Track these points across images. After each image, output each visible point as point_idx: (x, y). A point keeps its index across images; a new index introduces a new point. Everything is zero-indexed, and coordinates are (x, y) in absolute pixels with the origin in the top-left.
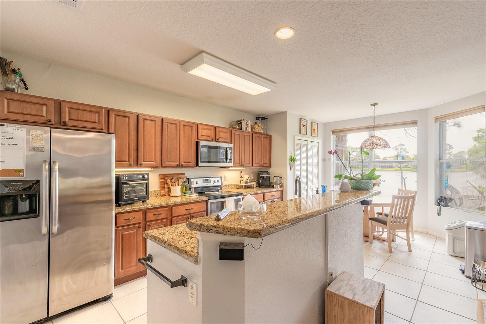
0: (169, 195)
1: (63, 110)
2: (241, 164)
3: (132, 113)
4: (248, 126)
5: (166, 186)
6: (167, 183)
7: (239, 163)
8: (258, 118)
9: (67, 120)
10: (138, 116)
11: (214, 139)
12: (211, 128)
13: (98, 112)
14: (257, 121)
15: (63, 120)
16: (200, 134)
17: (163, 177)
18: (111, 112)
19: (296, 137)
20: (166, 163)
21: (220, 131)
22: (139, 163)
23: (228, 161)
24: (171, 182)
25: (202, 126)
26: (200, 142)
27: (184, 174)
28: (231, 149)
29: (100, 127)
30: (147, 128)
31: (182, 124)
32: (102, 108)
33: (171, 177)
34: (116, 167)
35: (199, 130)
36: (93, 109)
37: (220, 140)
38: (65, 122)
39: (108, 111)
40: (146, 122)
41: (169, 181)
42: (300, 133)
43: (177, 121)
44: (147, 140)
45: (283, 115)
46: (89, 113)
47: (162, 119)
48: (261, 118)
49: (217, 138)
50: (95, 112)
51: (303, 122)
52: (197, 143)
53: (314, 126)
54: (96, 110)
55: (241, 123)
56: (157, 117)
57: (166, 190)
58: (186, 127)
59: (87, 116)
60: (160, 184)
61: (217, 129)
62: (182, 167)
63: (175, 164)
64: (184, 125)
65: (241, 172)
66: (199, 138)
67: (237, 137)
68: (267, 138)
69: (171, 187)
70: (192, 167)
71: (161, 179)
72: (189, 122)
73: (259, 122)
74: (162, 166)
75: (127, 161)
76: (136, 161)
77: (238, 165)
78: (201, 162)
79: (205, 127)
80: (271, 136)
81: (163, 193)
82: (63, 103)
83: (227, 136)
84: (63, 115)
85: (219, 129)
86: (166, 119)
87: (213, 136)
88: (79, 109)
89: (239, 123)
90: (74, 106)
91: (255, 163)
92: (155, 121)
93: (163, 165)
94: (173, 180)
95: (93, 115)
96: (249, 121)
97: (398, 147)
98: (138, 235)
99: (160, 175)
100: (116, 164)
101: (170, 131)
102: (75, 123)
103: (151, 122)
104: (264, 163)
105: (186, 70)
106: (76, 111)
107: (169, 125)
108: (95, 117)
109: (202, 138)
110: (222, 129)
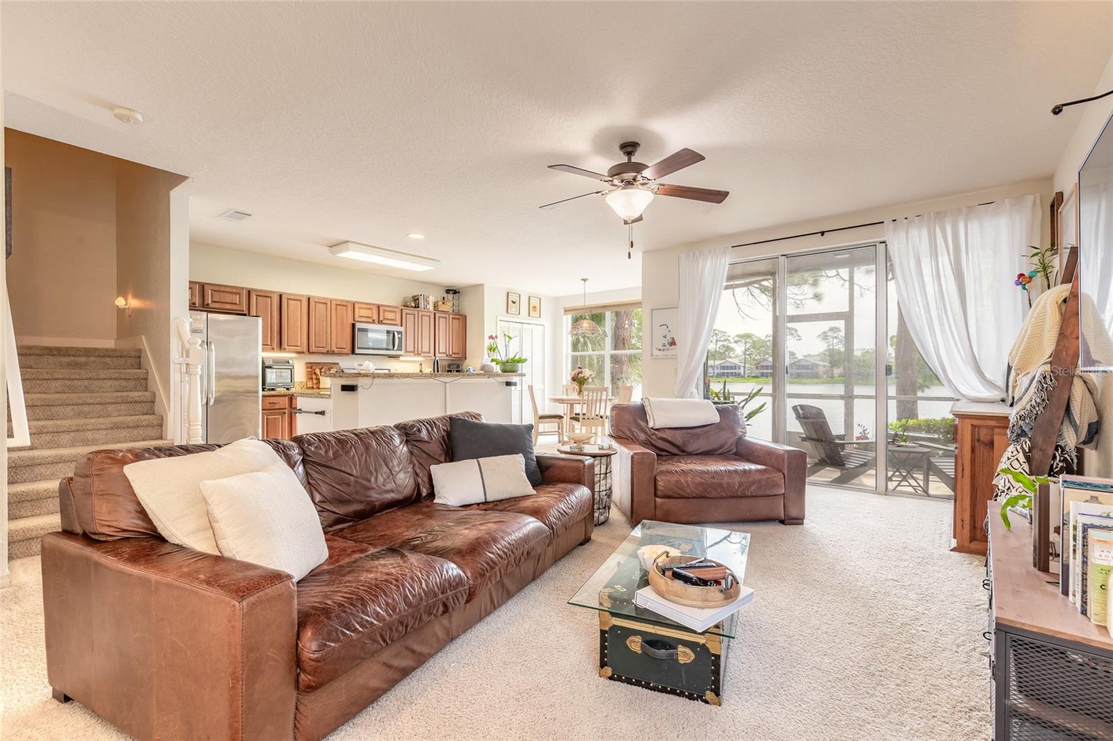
0: (318, 388)
1: (206, 293)
2: (416, 353)
3: (274, 292)
4: (428, 304)
5: (314, 377)
6: (315, 374)
7: (414, 352)
8: (448, 291)
9: (210, 302)
10: (281, 296)
11: (376, 321)
12: (372, 307)
13: (239, 294)
14: (445, 295)
15: (206, 303)
16: (357, 315)
17: (311, 366)
18: (252, 293)
19: (499, 318)
20: (313, 349)
21: (384, 311)
22: (283, 347)
23: (395, 349)
24: (321, 372)
25: (360, 305)
26: (357, 324)
27: (338, 364)
28: (399, 333)
29: (241, 309)
30: (291, 308)
31: (333, 303)
32: (243, 288)
33: (321, 367)
34: (263, 351)
35: (356, 310)
36: (234, 290)
37: (384, 322)
38: (208, 305)
39: (249, 291)
40: (290, 302)
41: (318, 371)
42: (507, 312)
43: (327, 299)
44: (291, 322)
45: (478, 288)
46: (231, 295)
47: (309, 298)
48: (453, 291)
49: (381, 319)
50: (236, 294)
51: (512, 298)
52: (353, 325)
53: (534, 302)
54: (236, 291)
55: (418, 299)
56: (303, 296)
57: (315, 381)
58: (338, 307)
59: (229, 298)
60: (307, 375)
61: (381, 308)
62: (333, 353)
63: (324, 350)
64: (336, 304)
65: (421, 364)
66: (356, 320)
67: (410, 318)
68: (459, 319)
69: (321, 378)
70: (347, 354)
71: (307, 368)
72: (342, 301)
73: (450, 296)
74: (309, 351)
75: (269, 344)
76: (279, 345)
77: (413, 354)
78: (358, 348)
79: (364, 306)
80: (466, 316)
81: (310, 384)
82: (205, 286)
83: (396, 317)
84: (206, 297)
85: (384, 308)
86: (314, 297)
87: (375, 317)
88: (220, 291)
89: (416, 299)
90: (216, 288)
91: (439, 353)
92: (300, 300)
93: (311, 351)
94: (323, 370)
95: (234, 296)
96: (431, 297)
97: (829, 333)
98: (284, 421)
99: (306, 363)
100: (263, 348)
101: (319, 312)
102: (217, 305)
103: (295, 302)
104: (453, 353)
105: (334, 253)
106: (218, 293)
107: (317, 304)
108: (236, 299)
109: (360, 319)
110: (387, 309)
